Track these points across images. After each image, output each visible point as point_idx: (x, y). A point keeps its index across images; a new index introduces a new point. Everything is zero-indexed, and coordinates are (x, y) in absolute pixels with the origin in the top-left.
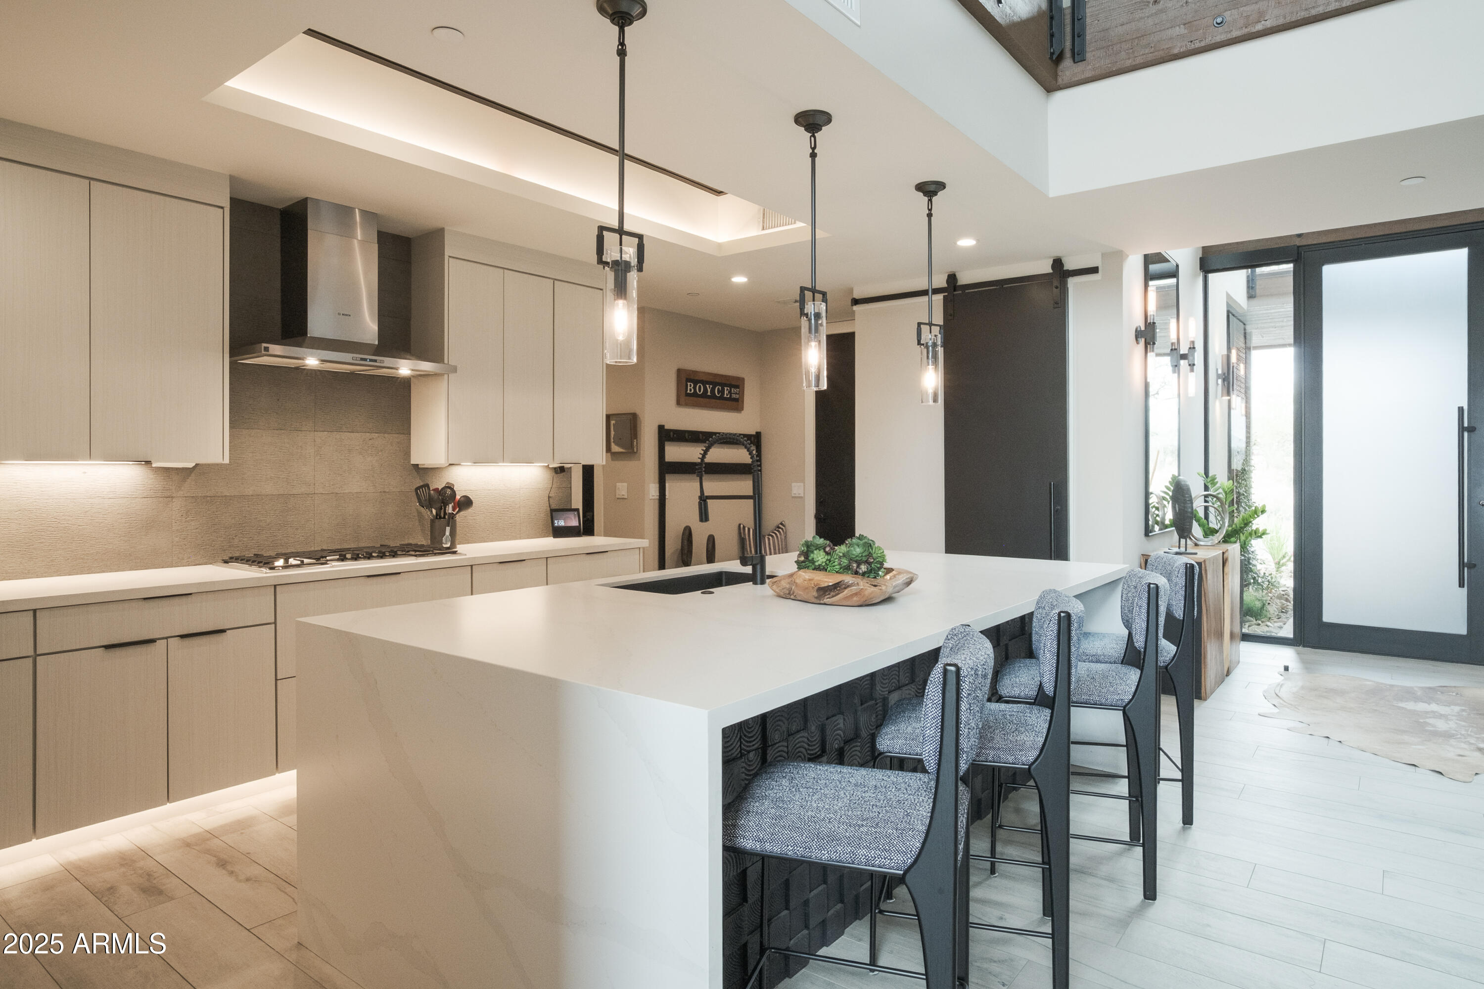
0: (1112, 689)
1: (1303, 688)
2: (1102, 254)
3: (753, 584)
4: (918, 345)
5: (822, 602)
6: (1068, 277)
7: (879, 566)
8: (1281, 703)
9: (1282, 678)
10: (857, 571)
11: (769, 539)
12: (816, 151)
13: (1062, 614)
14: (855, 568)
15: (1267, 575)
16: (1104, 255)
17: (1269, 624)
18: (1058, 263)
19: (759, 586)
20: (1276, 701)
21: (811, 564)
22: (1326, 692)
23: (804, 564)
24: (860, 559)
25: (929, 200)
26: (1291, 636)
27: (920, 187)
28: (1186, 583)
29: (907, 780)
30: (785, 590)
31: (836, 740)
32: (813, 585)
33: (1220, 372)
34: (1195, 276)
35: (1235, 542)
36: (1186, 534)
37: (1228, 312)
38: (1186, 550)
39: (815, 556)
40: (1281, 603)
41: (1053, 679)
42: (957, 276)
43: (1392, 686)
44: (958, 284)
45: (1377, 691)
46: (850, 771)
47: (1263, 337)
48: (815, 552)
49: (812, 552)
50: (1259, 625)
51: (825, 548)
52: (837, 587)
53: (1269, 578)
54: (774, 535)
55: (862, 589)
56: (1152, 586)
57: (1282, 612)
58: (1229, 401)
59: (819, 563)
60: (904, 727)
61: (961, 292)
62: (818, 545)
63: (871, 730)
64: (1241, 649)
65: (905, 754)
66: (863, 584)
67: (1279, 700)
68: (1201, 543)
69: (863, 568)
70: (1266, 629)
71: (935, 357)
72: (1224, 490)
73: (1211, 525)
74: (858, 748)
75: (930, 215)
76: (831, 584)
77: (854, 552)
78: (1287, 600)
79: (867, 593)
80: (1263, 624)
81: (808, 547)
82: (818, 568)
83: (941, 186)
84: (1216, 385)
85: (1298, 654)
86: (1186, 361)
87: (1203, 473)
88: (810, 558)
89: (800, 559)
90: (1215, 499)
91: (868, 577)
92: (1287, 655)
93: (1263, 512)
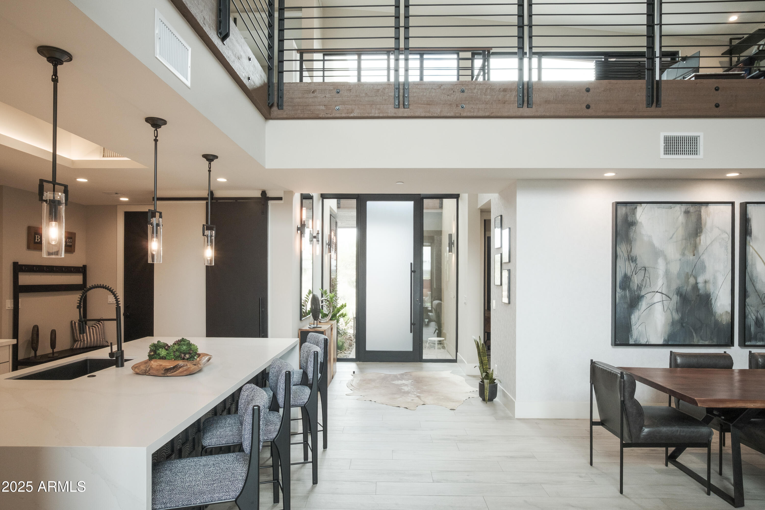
0: (299, 398)
1: (360, 380)
2: (284, 191)
3: (116, 367)
4: (203, 236)
5: (166, 375)
6: (269, 200)
7: (195, 354)
8: (354, 389)
9: (353, 377)
10: (184, 358)
11: (93, 329)
12: (157, 138)
13: (287, 372)
14: (183, 356)
15: (343, 329)
16: (285, 192)
17: (345, 352)
18: (264, 193)
19: (120, 368)
20: (352, 388)
21: (157, 356)
22: (369, 381)
23: (153, 356)
24: (185, 352)
25: (209, 163)
26: (355, 357)
27: (205, 156)
28: (324, 347)
29: (227, 458)
30: (143, 371)
31: (179, 444)
32: (162, 368)
33: (327, 242)
34: (319, 200)
35: (334, 320)
36: (317, 319)
37: (331, 215)
38: (317, 326)
39: (160, 352)
40: (349, 342)
41: (283, 400)
42: (213, 192)
43: (390, 375)
44: (214, 197)
45: (385, 378)
46: (198, 459)
47: (342, 224)
48: (160, 350)
49: (158, 350)
50: (341, 353)
51: (165, 347)
52: (175, 368)
53: (344, 331)
54: (96, 326)
55: (189, 367)
56: (315, 352)
57: (350, 346)
58: (331, 255)
59: (162, 355)
60: (215, 432)
61: (215, 201)
62: (161, 346)
63: (193, 436)
64: (337, 366)
65: (217, 445)
66: (189, 365)
67: (353, 387)
68: (322, 321)
69: (187, 356)
70: (344, 354)
71: (211, 242)
72: (330, 297)
73: (324, 312)
74: (188, 446)
75: (210, 171)
76: (172, 367)
77: (182, 349)
78: (351, 340)
79: (191, 369)
80: (343, 352)
81: (155, 347)
82: (163, 358)
83: (216, 157)
84: (326, 248)
85: (357, 365)
86: (316, 239)
87: (321, 288)
88: (157, 353)
89: (151, 354)
90: (326, 301)
91: (190, 360)
92: (353, 366)
93: (345, 306)
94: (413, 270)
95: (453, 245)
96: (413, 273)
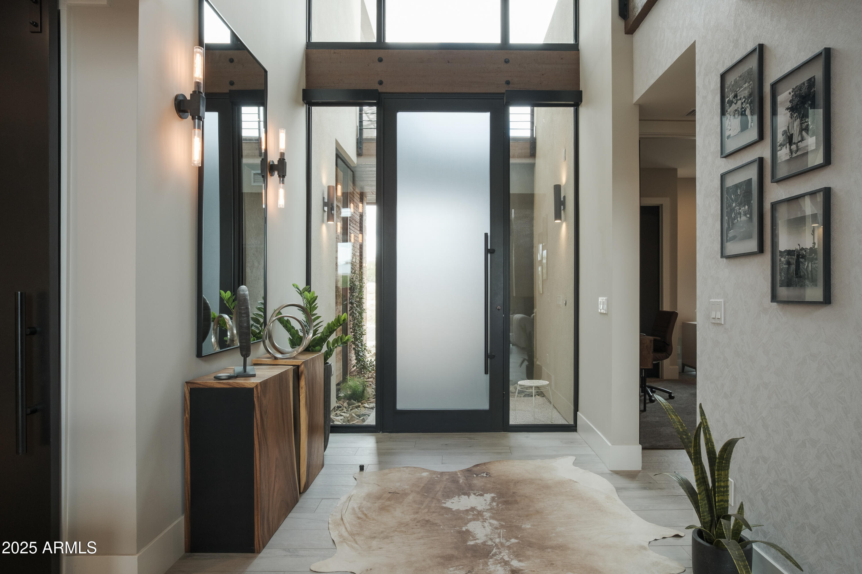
94: (489, 248)
95: (562, 207)
96: (489, 255)
